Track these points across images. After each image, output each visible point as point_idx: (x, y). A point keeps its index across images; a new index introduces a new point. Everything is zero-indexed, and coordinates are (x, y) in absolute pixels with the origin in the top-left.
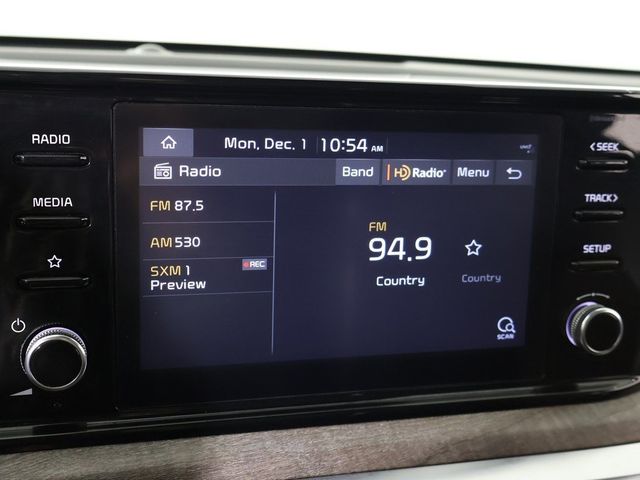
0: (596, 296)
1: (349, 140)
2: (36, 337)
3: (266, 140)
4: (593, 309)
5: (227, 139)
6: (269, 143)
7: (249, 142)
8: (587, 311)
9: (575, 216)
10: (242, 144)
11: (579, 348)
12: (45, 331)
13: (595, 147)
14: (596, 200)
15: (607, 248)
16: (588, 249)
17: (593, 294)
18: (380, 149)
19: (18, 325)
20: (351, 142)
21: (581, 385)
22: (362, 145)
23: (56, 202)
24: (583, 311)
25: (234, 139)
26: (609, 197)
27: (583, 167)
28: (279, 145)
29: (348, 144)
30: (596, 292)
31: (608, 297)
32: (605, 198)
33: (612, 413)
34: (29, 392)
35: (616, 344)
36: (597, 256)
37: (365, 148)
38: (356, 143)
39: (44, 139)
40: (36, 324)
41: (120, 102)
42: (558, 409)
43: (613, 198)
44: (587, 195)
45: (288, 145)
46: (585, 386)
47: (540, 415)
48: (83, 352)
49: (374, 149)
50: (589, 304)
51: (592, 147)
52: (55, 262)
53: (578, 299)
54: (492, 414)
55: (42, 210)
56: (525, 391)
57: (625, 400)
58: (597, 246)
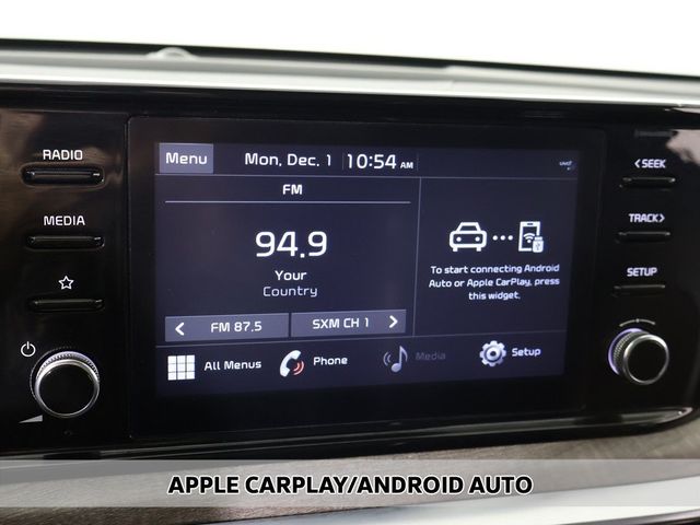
0: (641, 323)
1: (376, 156)
2: (47, 361)
3: (289, 155)
4: (637, 335)
5: (248, 155)
6: (292, 160)
7: (271, 158)
8: (630, 338)
9: (618, 237)
10: (264, 161)
11: (622, 377)
12: (56, 356)
13: (640, 164)
14: (640, 221)
15: (652, 271)
16: (632, 272)
17: (638, 320)
18: (410, 165)
19: (27, 348)
20: (379, 158)
21: (625, 416)
22: (391, 162)
23: (68, 221)
24: (626, 339)
25: (255, 155)
26: (655, 217)
27: (628, 185)
28: (302, 161)
29: (376, 161)
30: (640, 318)
31: (653, 323)
32: (651, 218)
33: (658, 446)
34: (39, 419)
35: (661, 374)
36: (641, 279)
37: (394, 165)
38: (384, 159)
39: (56, 154)
40: (47, 347)
41: (134, 116)
42: (599, 441)
43: (659, 218)
44: (632, 215)
45: (312, 161)
46: (629, 418)
47: (579, 448)
48: (96, 377)
49: (403, 165)
50: (634, 330)
51: (636, 164)
52: (66, 283)
53: (622, 325)
54: (528, 446)
55: (53, 230)
56: (566, 423)
57: (671, 433)
58: (642, 269)
